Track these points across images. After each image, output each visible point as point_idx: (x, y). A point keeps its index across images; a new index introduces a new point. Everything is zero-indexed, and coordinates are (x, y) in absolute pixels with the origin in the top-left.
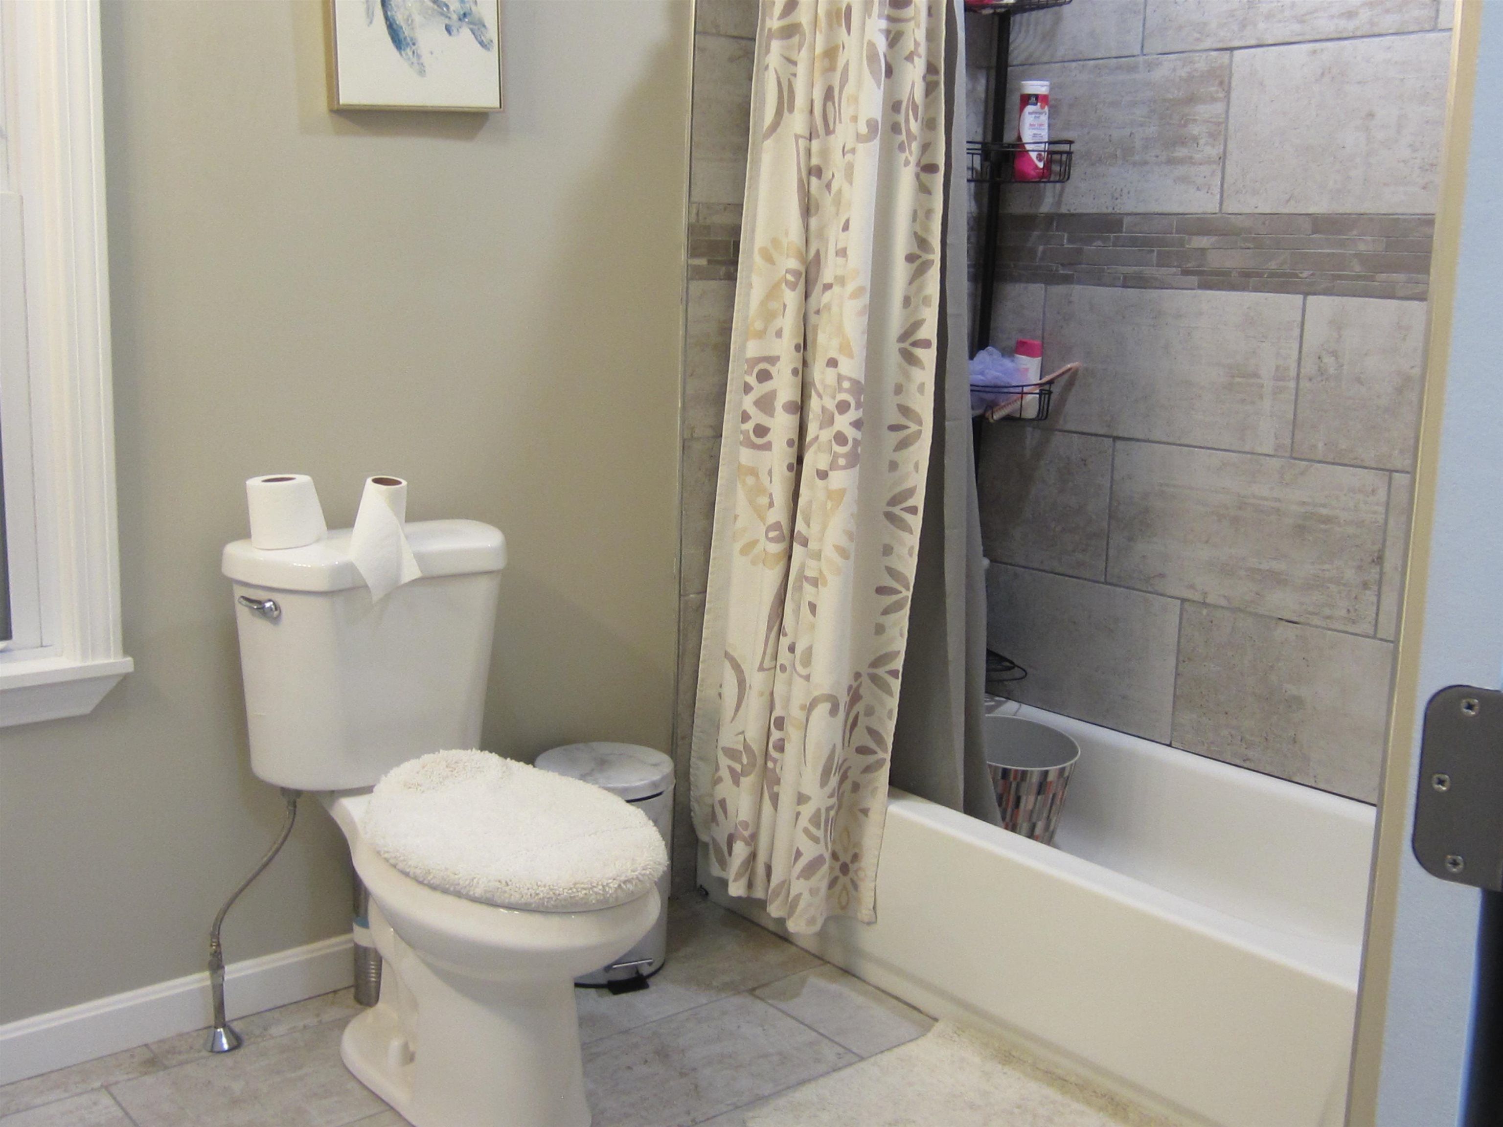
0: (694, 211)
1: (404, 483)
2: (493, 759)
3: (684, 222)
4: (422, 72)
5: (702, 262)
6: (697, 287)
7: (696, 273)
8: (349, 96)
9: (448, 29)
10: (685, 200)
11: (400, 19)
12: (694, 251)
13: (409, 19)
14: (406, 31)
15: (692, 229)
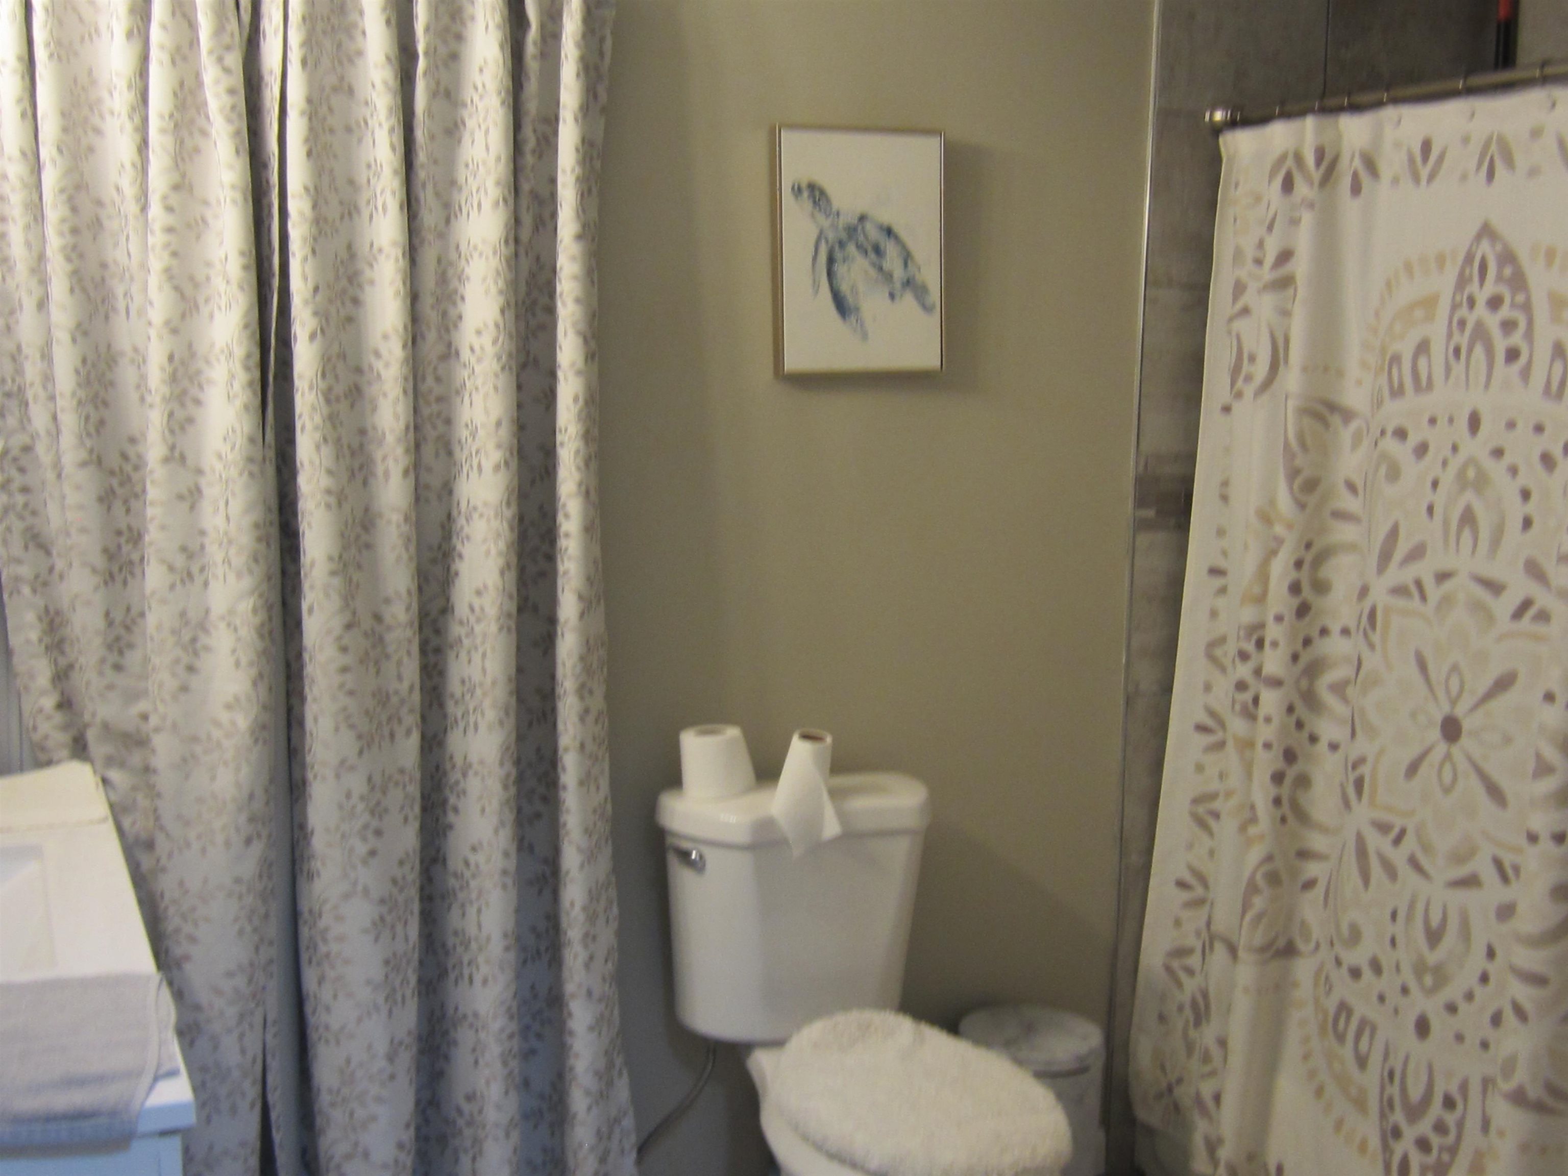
0: (1142, 463)
1: (829, 740)
2: (905, 1026)
3: (1131, 474)
4: (865, 336)
5: (1150, 513)
6: (1144, 539)
7: (1141, 525)
8: (793, 362)
9: (892, 296)
10: (1133, 450)
11: (844, 288)
12: (1141, 502)
13: (853, 288)
14: (850, 300)
15: (1140, 481)
